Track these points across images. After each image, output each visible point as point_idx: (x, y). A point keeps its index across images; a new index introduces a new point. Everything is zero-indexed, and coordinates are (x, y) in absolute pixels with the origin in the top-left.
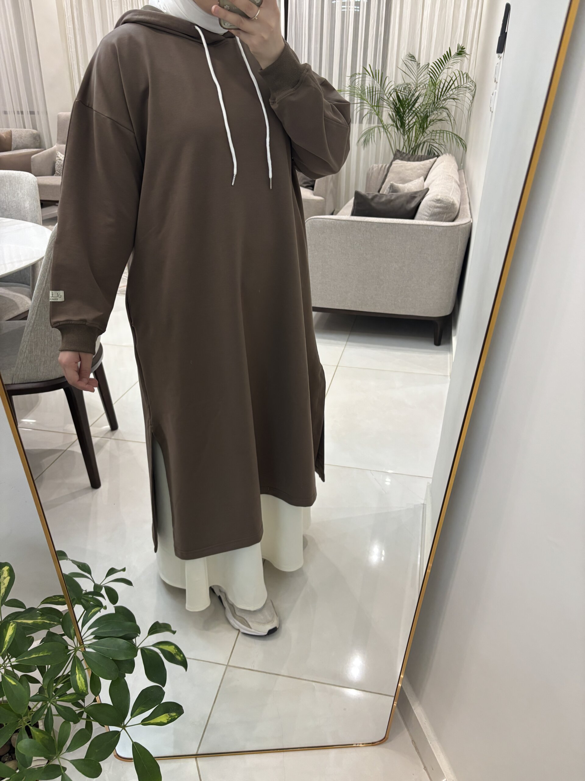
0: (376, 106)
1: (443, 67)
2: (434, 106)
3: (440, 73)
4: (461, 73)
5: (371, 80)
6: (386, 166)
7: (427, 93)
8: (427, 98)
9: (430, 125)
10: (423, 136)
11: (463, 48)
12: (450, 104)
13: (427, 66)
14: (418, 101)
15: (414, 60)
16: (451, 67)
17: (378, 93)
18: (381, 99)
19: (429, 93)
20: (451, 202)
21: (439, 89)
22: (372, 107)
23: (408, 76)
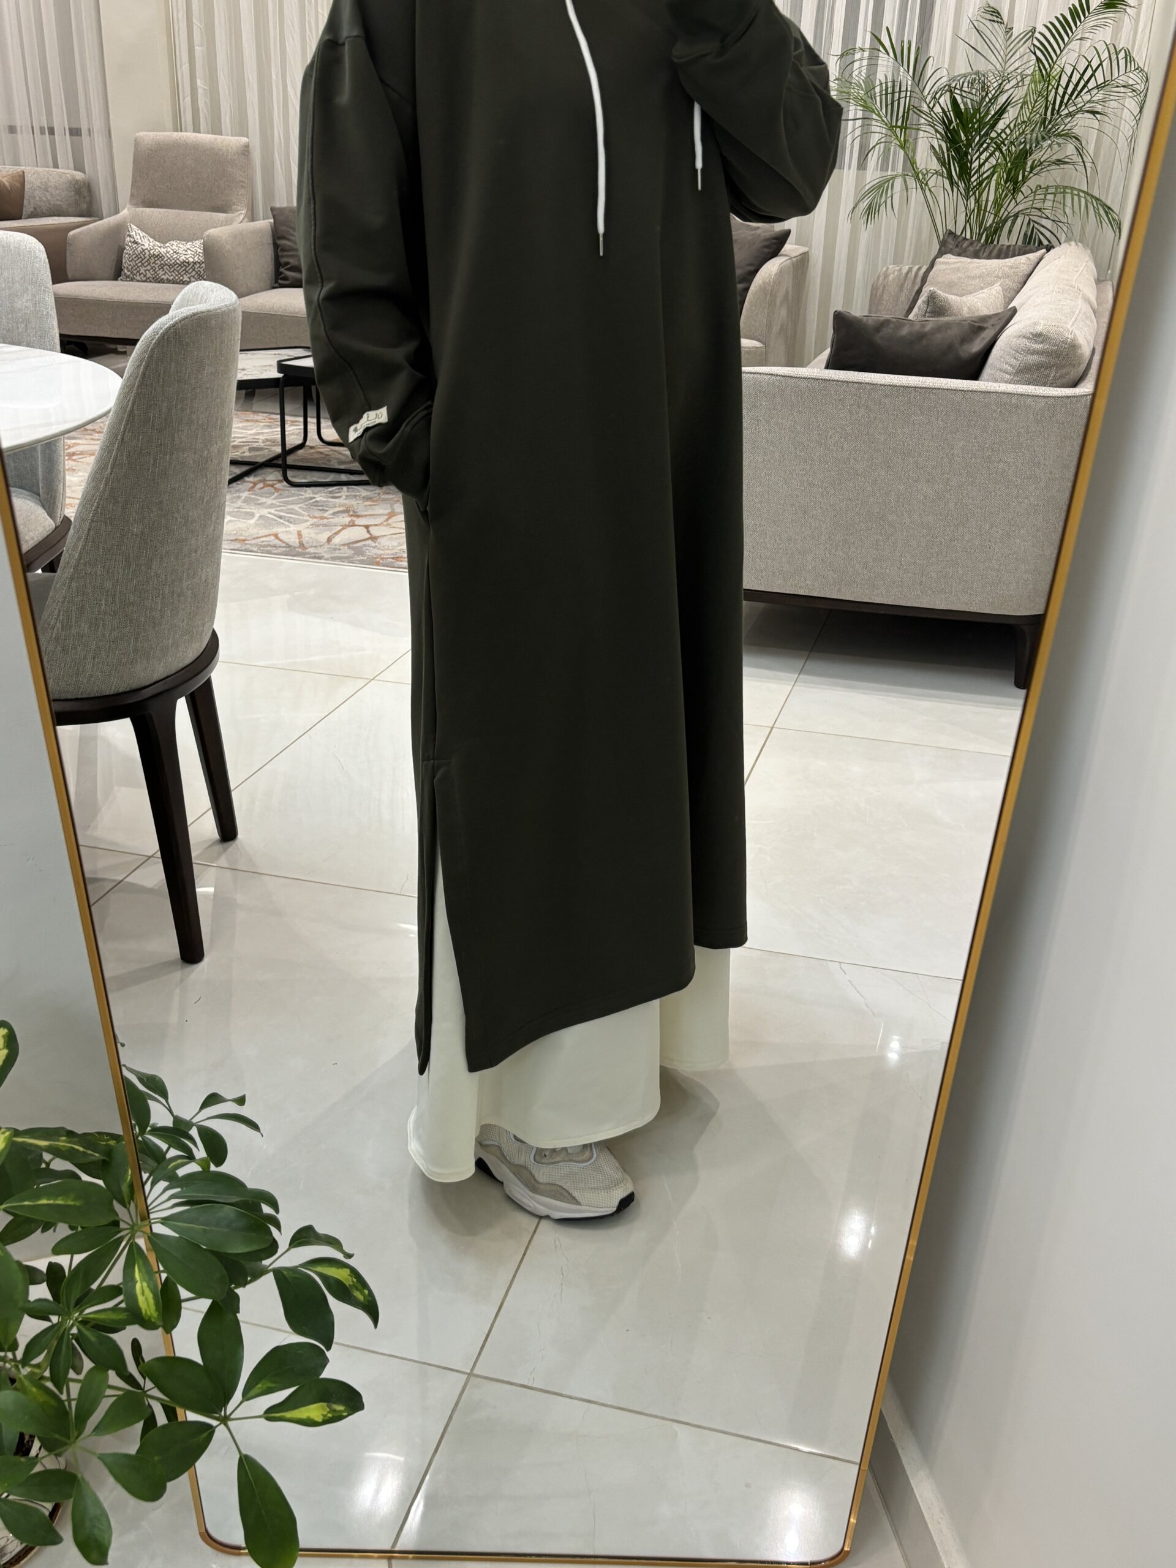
0: (899, 127)
1: (1068, 35)
2: (1045, 128)
3: (1061, 51)
4: (1112, 50)
5: (890, 64)
6: (919, 269)
7: (1029, 99)
8: (1028, 108)
9: (1031, 175)
10: (1013, 201)
12: (1083, 124)
13: (1031, 34)
14: (1005, 116)
15: (1000, 20)
16: (1091, 36)
17: (906, 97)
18: (913, 109)
19: (1032, 97)
20: (1069, 340)
21: (1057, 89)
22: (891, 128)
23: (981, 57)
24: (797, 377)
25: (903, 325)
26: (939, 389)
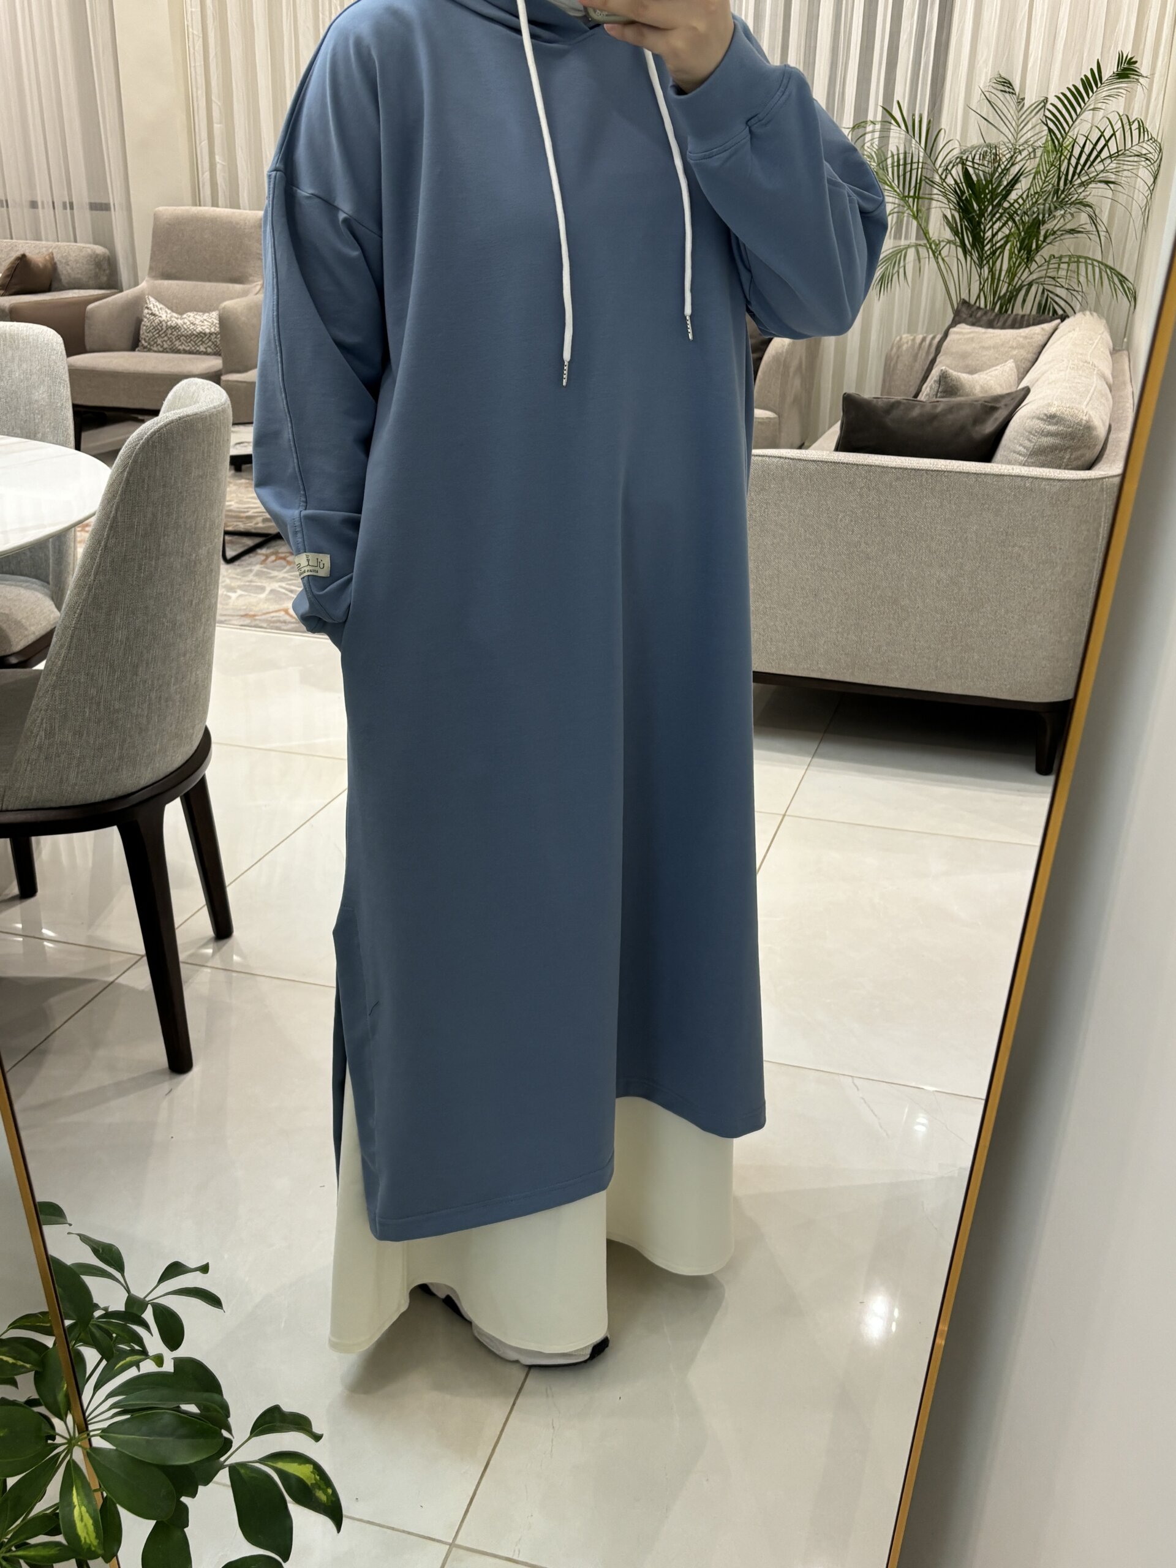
0: (911, 197)
1: (1080, 106)
2: (1058, 198)
3: (1074, 122)
4: (1125, 121)
5: (903, 136)
6: (933, 338)
7: (1041, 169)
8: (1041, 179)
9: (1045, 244)
10: (1027, 270)
11: (1131, 62)
12: (1096, 194)
13: (1043, 104)
14: (1018, 186)
15: (1011, 91)
16: (1103, 106)
17: (918, 169)
18: (925, 180)
19: (1044, 167)
20: (1084, 422)
21: (1070, 159)
22: (904, 198)
23: (993, 127)
24: (806, 460)
25: (914, 407)
26: (951, 472)
